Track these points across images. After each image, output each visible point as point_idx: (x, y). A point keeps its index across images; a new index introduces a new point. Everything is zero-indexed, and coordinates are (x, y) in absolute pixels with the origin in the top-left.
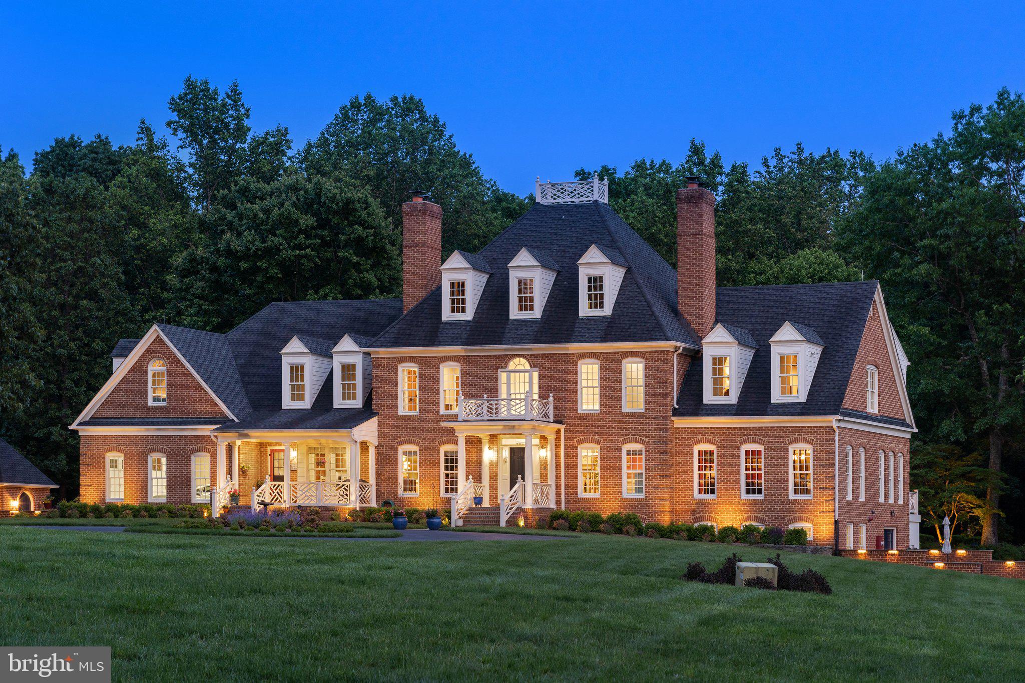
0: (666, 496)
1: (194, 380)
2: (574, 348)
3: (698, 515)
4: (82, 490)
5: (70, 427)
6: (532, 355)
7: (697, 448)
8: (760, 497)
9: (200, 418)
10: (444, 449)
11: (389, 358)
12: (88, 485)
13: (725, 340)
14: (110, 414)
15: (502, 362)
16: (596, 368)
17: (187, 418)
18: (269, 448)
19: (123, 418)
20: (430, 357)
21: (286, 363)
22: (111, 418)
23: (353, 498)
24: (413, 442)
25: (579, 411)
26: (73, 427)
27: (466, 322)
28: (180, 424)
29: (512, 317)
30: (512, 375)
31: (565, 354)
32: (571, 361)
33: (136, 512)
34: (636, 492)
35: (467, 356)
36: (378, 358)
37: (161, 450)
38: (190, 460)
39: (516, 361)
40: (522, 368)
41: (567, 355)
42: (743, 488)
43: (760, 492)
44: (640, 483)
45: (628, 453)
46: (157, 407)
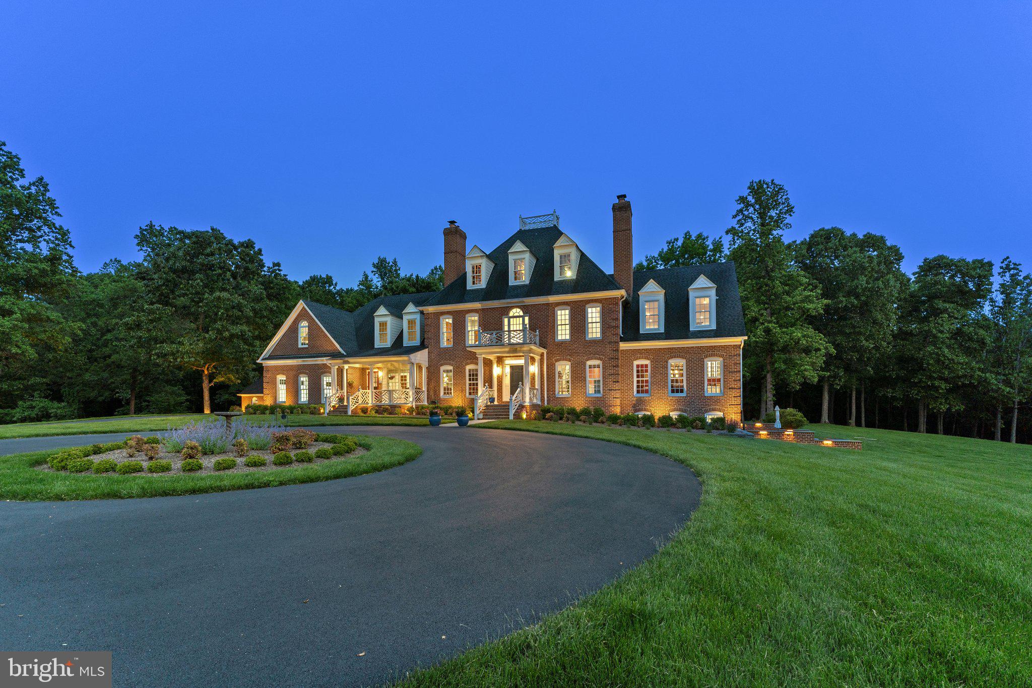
0: (618, 396)
1: (323, 331)
2: (552, 299)
3: (637, 408)
4: (265, 397)
5: (258, 361)
6: (524, 305)
7: (636, 363)
8: (684, 395)
10: (468, 367)
11: (435, 312)
12: (268, 394)
13: (655, 290)
14: (278, 353)
15: (505, 311)
16: (567, 312)
17: (318, 353)
18: (367, 371)
19: (286, 355)
20: (462, 310)
21: (377, 321)
22: (279, 355)
23: (411, 399)
24: (450, 364)
25: (556, 341)
26: (259, 361)
27: (482, 289)
28: (314, 357)
29: (510, 284)
30: (511, 319)
31: (546, 304)
32: (552, 308)
33: (292, 410)
34: (596, 393)
35: (482, 308)
36: (429, 313)
37: (305, 373)
38: (320, 379)
39: (514, 310)
40: (518, 314)
41: (548, 304)
42: (670, 388)
43: (682, 391)
44: (599, 386)
45: (590, 367)
46: (303, 348)
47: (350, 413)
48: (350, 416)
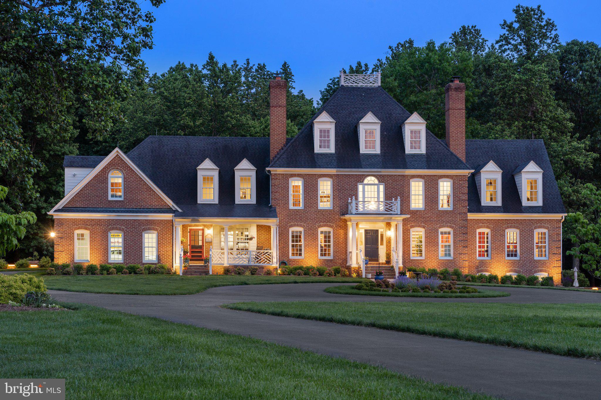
2: (408, 171)
3: (480, 269)
4: (56, 255)
5: (48, 213)
6: (380, 175)
7: (478, 231)
8: (517, 258)
9: (150, 209)
11: (284, 174)
12: (61, 251)
13: (494, 170)
14: (78, 205)
15: (361, 179)
16: (421, 184)
17: (140, 209)
18: (189, 228)
19: (89, 208)
20: (312, 174)
21: (201, 175)
22: (79, 208)
23: (275, 260)
24: (300, 226)
25: (412, 209)
26: (51, 213)
27: (331, 154)
28: (137, 212)
29: (361, 152)
30: (366, 187)
31: (402, 175)
32: (406, 180)
34: (445, 256)
35: (337, 175)
36: (276, 174)
37: (120, 229)
38: (142, 236)
39: (369, 178)
40: (372, 182)
41: (403, 176)
42: (506, 253)
43: (516, 256)
44: (450, 250)
45: (442, 233)
46: (113, 201)
47: (211, 273)
48: (211, 275)
